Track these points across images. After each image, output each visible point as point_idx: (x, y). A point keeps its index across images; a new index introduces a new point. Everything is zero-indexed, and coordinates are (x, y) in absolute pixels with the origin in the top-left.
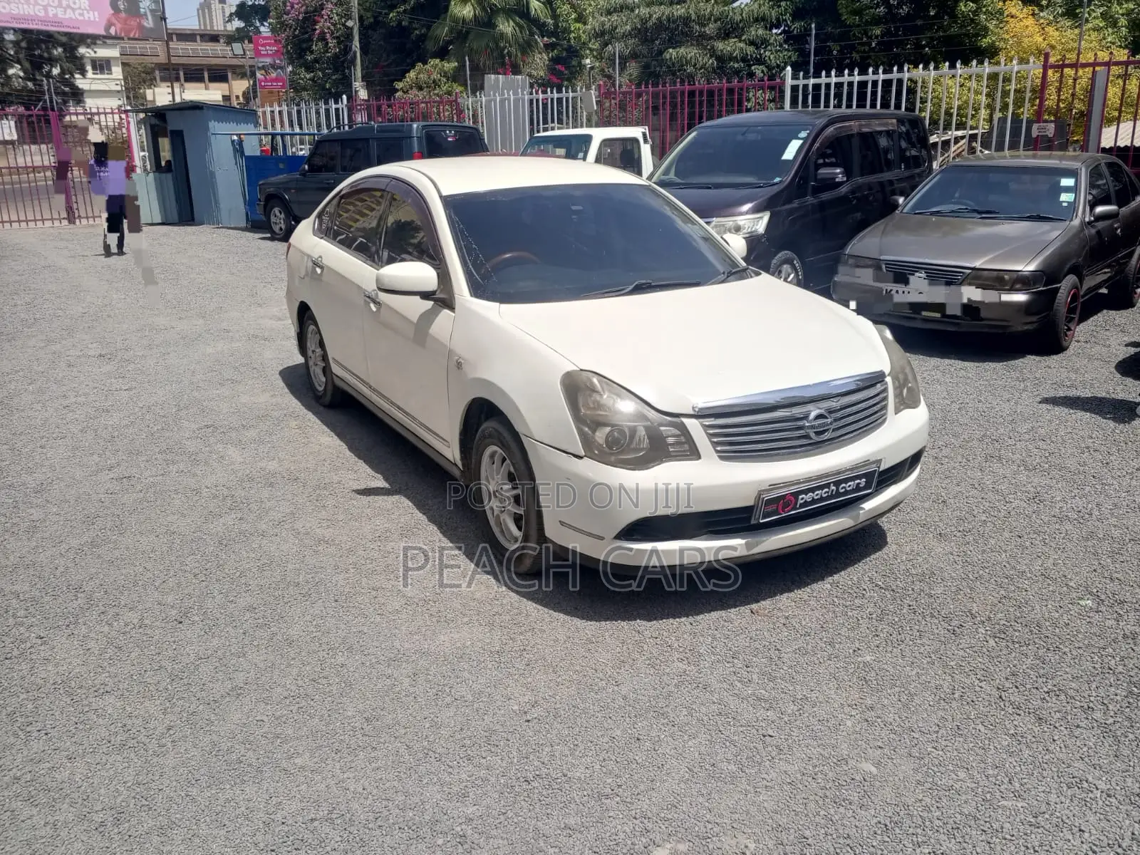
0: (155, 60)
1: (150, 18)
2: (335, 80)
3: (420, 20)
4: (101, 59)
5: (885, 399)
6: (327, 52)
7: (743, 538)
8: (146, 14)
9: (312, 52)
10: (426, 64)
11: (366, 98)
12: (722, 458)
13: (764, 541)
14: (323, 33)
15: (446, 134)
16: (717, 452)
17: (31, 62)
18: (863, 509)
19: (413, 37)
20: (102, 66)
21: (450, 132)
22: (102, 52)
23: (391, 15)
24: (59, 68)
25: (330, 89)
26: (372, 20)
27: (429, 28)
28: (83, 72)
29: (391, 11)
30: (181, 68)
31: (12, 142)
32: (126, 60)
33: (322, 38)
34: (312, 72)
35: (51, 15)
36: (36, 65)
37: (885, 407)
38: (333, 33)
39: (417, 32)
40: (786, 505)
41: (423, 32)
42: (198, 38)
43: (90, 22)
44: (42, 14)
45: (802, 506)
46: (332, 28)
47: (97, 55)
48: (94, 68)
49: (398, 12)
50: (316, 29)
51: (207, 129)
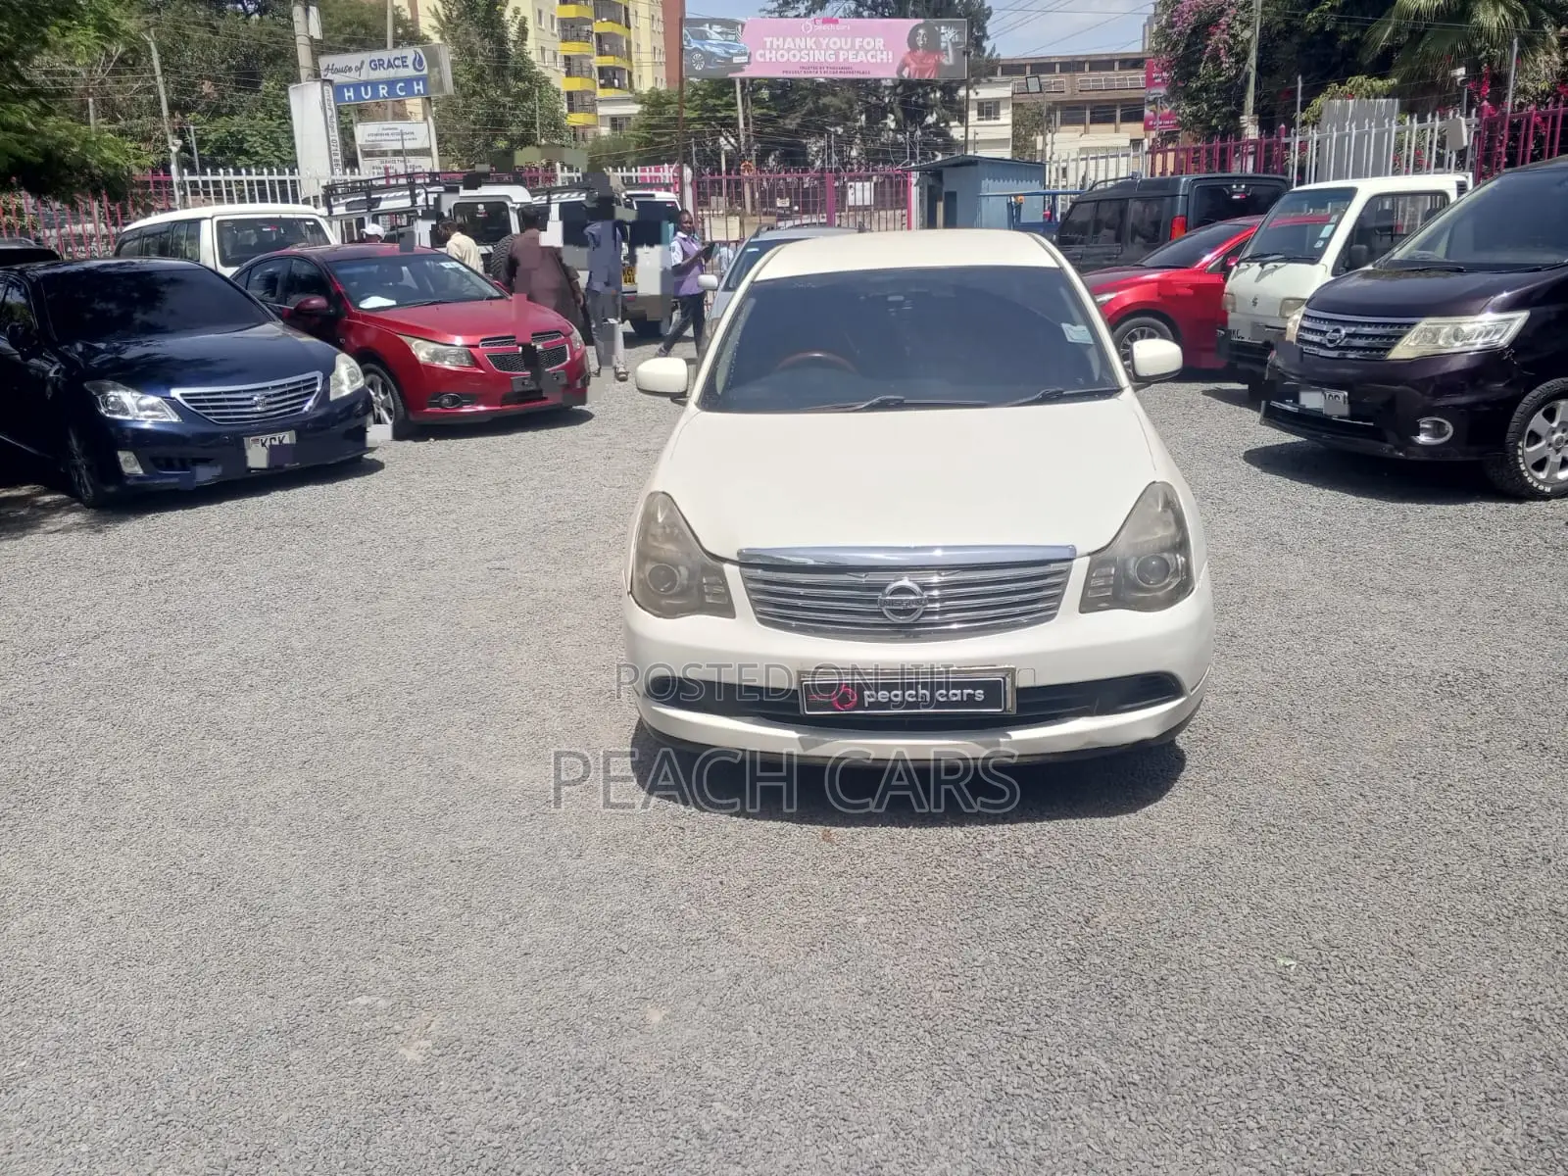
0: (1058, 97)
1: (950, 52)
2: (1225, 114)
3: (1354, 20)
4: (989, 101)
5: (1062, 585)
6: (1219, 75)
7: (798, 732)
8: (946, 49)
9: (1198, 77)
10: (1345, 84)
11: (1256, 137)
12: (762, 622)
13: (825, 742)
14: (1217, 50)
15: (1230, 189)
16: (756, 612)
17: (904, 111)
18: (1009, 737)
19: (1339, 45)
20: (988, 110)
21: (1239, 186)
22: (986, 93)
23: (1310, 16)
24: (935, 115)
25: (1216, 126)
26: (1282, 25)
27: (1364, 30)
28: (962, 118)
29: (1310, 10)
30: (1088, 106)
31: (866, 208)
32: (1020, 99)
33: (1215, 58)
34: (1196, 104)
35: (841, 60)
36: (912, 113)
37: (1058, 597)
38: (1231, 48)
39: (1345, 38)
40: (844, 700)
41: (1355, 36)
42: (1117, 65)
43: (882, 65)
44: (832, 59)
45: (872, 706)
46: (1231, 42)
47: (979, 97)
48: (980, 113)
49: (1321, 11)
50: (1207, 46)
51: (979, 189)
